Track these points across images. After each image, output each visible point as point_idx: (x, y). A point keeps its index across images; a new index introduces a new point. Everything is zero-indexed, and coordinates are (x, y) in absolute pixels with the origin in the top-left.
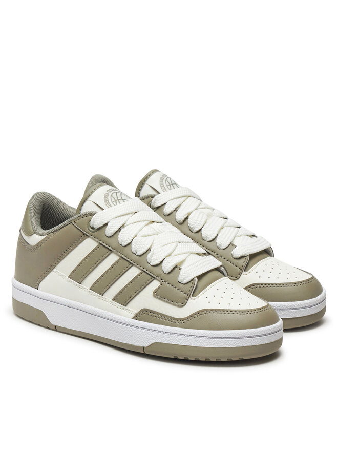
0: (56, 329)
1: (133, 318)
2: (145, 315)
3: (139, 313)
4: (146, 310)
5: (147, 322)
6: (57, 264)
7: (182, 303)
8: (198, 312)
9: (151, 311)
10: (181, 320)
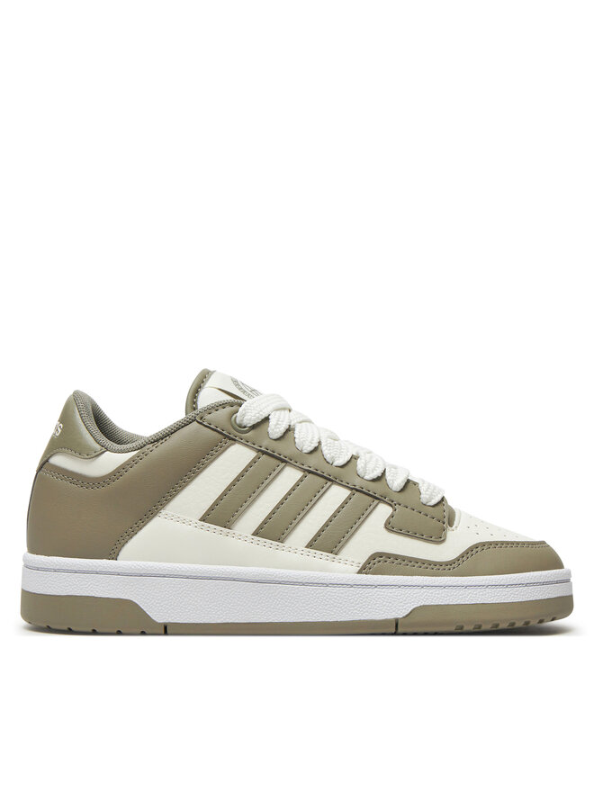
0: (166, 630)
1: (360, 572)
2: (378, 563)
3: (368, 562)
4: (380, 555)
5: (390, 574)
6: (168, 501)
7: (437, 538)
8: (471, 549)
9: (389, 556)
10: (447, 564)
